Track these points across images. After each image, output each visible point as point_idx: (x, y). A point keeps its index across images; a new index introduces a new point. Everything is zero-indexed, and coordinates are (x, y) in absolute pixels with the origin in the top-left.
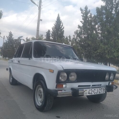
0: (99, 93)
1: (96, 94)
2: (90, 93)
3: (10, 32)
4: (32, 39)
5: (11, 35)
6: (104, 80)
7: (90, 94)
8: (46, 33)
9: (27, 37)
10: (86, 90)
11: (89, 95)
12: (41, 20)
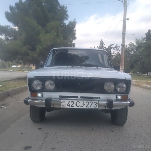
0: (86, 107)
1: (80, 107)
2: (71, 105)
3: (101, 41)
4: (129, 45)
5: (102, 44)
6: (103, 91)
7: (70, 107)
8: (146, 35)
9: (117, 44)
10: (65, 102)
11: (68, 107)
12: (128, 19)
